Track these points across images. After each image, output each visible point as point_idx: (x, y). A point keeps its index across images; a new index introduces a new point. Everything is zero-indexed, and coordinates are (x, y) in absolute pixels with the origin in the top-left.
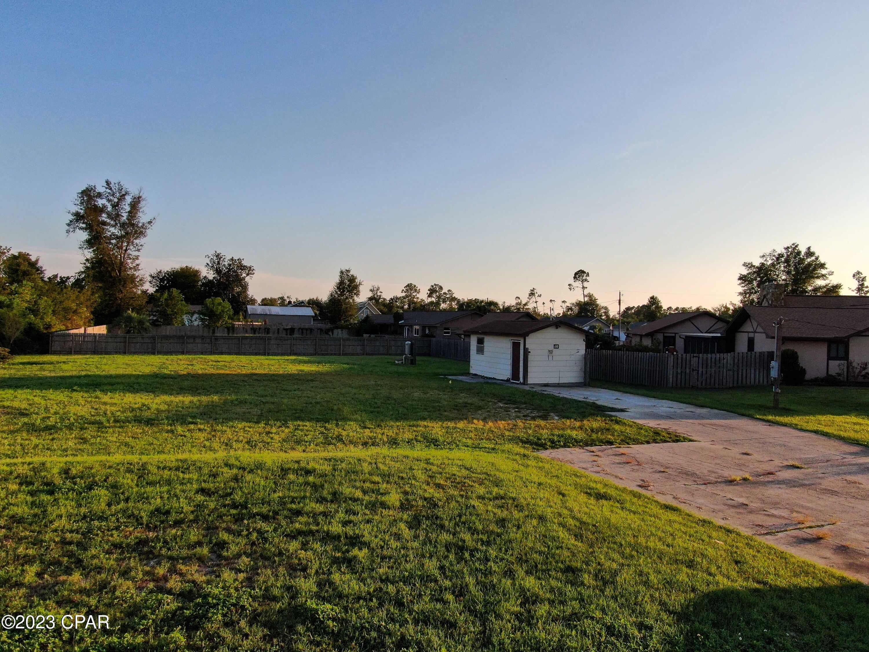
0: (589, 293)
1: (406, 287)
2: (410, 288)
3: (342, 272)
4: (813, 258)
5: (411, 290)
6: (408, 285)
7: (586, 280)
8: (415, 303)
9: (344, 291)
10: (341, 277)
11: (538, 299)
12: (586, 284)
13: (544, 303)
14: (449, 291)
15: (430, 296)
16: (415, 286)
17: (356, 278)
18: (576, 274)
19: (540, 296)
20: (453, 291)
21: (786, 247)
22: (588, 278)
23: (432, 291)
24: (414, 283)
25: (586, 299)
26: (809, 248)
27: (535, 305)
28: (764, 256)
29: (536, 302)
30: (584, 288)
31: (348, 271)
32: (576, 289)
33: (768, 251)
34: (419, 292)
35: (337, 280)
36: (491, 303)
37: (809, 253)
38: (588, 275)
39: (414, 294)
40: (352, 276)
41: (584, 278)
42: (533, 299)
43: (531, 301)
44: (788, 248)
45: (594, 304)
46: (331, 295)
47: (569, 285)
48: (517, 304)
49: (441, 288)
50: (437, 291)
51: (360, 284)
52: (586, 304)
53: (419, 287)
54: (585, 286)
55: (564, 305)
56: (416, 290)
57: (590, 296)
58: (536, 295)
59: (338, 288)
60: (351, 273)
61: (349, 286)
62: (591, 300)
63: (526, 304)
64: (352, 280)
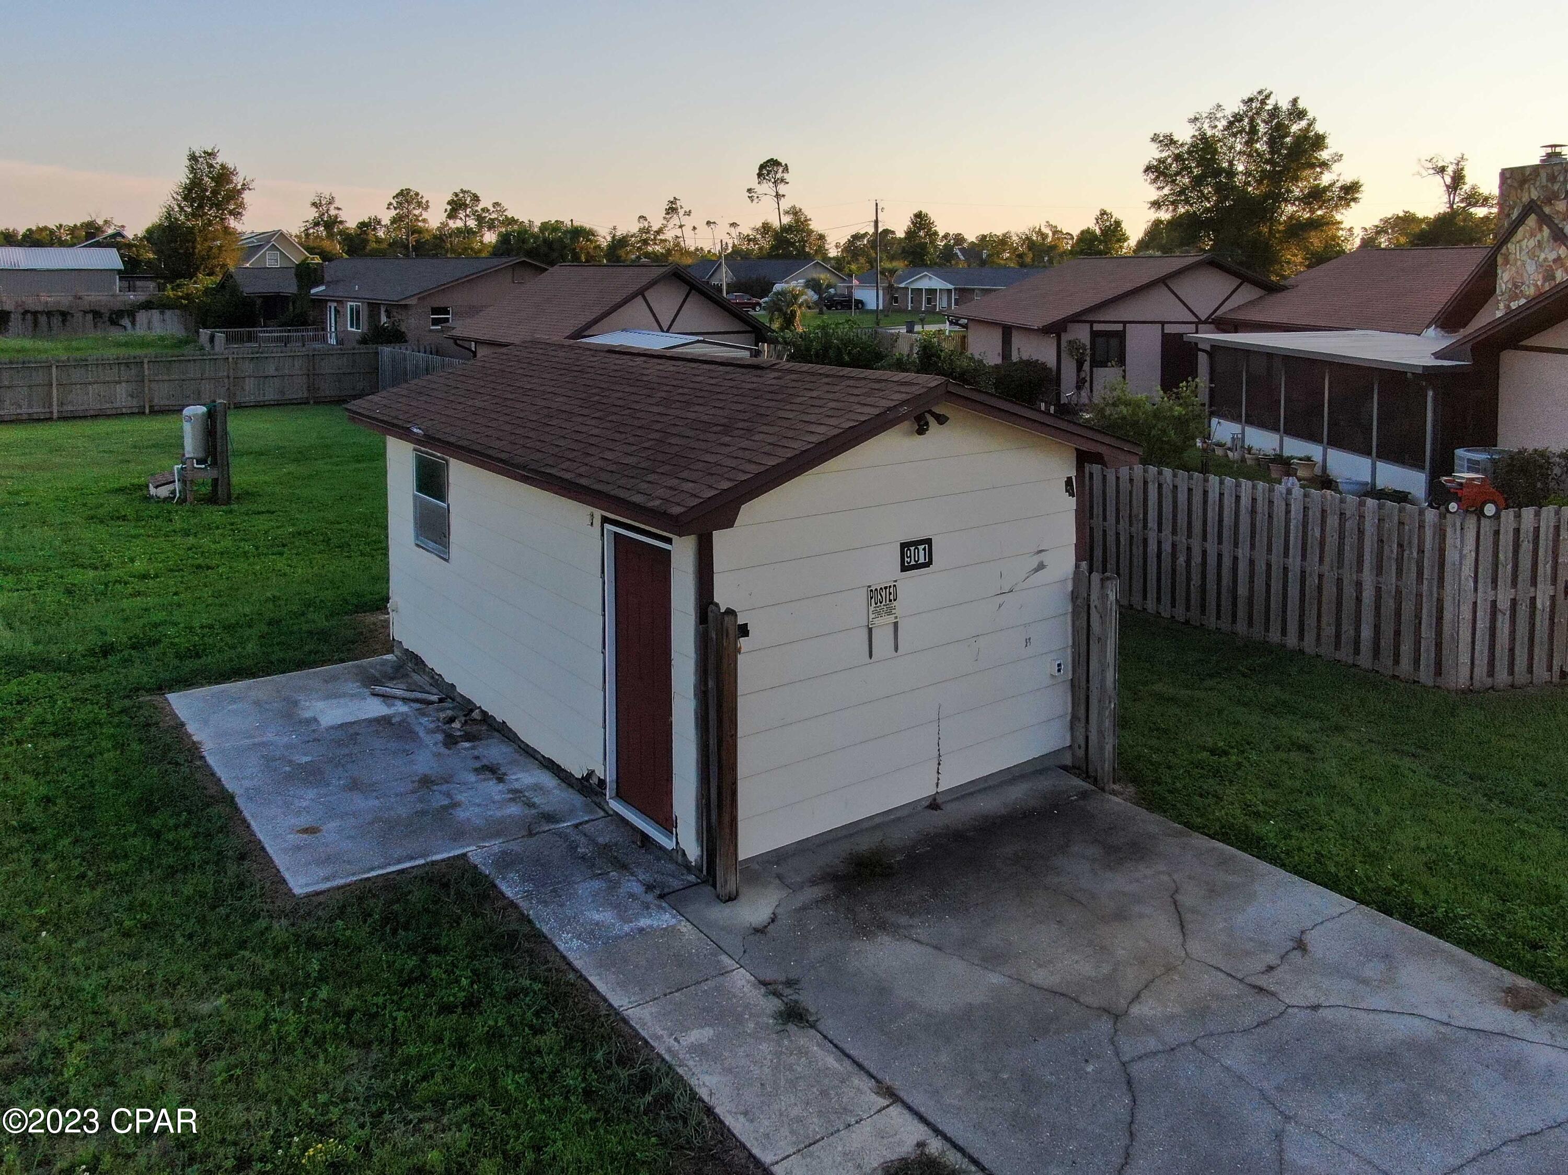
0: (794, 207)
1: (397, 196)
2: (406, 197)
3: (193, 158)
4: (1303, 123)
5: (409, 203)
6: (402, 193)
7: (782, 180)
8: (419, 231)
9: (201, 206)
10: (192, 170)
11: (685, 220)
12: (782, 189)
13: (694, 228)
14: (496, 204)
15: (452, 215)
16: (417, 194)
17: (233, 173)
18: (762, 167)
19: (688, 213)
20: (505, 205)
21: (1246, 99)
22: (786, 176)
23: (456, 206)
24: (414, 188)
25: (786, 220)
26: (1295, 101)
27: (678, 232)
28: (1196, 119)
29: (681, 227)
30: (778, 196)
31: (211, 155)
32: (763, 198)
33: (1205, 109)
34: (426, 208)
35: (182, 176)
36: (578, 233)
37: (1298, 114)
38: (786, 169)
39: (417, 212)
40: (223, 167)
41: (779, 176)
42: (675, 220)
43: (670, 225)
44: (1251, 100)
45: (803, 231)
46: (169, 216)
47: (749, 190)
48: (642, 231)
49: (476, 198)
50: (466, 206)
51: (245, 187)
52: (786, 229)
53: (426, 195)
54: (781, 192)
55: (734, 232)
56: (419, 204)
57: (795, 212)
58: (681, 212)
59: (185, 198)
60: (220, 159)
61: (215, 193)
62: (797, 221)
63: (659, 232)
64: (223, 176)
